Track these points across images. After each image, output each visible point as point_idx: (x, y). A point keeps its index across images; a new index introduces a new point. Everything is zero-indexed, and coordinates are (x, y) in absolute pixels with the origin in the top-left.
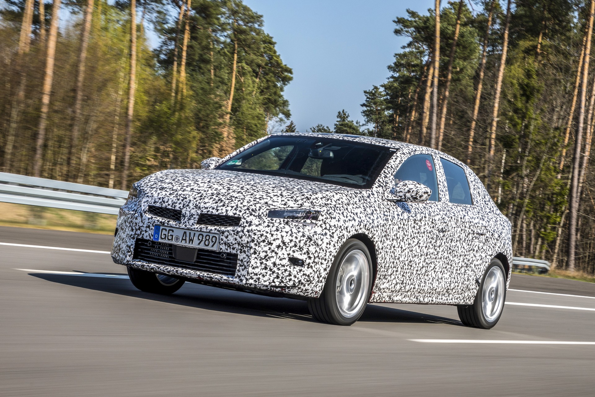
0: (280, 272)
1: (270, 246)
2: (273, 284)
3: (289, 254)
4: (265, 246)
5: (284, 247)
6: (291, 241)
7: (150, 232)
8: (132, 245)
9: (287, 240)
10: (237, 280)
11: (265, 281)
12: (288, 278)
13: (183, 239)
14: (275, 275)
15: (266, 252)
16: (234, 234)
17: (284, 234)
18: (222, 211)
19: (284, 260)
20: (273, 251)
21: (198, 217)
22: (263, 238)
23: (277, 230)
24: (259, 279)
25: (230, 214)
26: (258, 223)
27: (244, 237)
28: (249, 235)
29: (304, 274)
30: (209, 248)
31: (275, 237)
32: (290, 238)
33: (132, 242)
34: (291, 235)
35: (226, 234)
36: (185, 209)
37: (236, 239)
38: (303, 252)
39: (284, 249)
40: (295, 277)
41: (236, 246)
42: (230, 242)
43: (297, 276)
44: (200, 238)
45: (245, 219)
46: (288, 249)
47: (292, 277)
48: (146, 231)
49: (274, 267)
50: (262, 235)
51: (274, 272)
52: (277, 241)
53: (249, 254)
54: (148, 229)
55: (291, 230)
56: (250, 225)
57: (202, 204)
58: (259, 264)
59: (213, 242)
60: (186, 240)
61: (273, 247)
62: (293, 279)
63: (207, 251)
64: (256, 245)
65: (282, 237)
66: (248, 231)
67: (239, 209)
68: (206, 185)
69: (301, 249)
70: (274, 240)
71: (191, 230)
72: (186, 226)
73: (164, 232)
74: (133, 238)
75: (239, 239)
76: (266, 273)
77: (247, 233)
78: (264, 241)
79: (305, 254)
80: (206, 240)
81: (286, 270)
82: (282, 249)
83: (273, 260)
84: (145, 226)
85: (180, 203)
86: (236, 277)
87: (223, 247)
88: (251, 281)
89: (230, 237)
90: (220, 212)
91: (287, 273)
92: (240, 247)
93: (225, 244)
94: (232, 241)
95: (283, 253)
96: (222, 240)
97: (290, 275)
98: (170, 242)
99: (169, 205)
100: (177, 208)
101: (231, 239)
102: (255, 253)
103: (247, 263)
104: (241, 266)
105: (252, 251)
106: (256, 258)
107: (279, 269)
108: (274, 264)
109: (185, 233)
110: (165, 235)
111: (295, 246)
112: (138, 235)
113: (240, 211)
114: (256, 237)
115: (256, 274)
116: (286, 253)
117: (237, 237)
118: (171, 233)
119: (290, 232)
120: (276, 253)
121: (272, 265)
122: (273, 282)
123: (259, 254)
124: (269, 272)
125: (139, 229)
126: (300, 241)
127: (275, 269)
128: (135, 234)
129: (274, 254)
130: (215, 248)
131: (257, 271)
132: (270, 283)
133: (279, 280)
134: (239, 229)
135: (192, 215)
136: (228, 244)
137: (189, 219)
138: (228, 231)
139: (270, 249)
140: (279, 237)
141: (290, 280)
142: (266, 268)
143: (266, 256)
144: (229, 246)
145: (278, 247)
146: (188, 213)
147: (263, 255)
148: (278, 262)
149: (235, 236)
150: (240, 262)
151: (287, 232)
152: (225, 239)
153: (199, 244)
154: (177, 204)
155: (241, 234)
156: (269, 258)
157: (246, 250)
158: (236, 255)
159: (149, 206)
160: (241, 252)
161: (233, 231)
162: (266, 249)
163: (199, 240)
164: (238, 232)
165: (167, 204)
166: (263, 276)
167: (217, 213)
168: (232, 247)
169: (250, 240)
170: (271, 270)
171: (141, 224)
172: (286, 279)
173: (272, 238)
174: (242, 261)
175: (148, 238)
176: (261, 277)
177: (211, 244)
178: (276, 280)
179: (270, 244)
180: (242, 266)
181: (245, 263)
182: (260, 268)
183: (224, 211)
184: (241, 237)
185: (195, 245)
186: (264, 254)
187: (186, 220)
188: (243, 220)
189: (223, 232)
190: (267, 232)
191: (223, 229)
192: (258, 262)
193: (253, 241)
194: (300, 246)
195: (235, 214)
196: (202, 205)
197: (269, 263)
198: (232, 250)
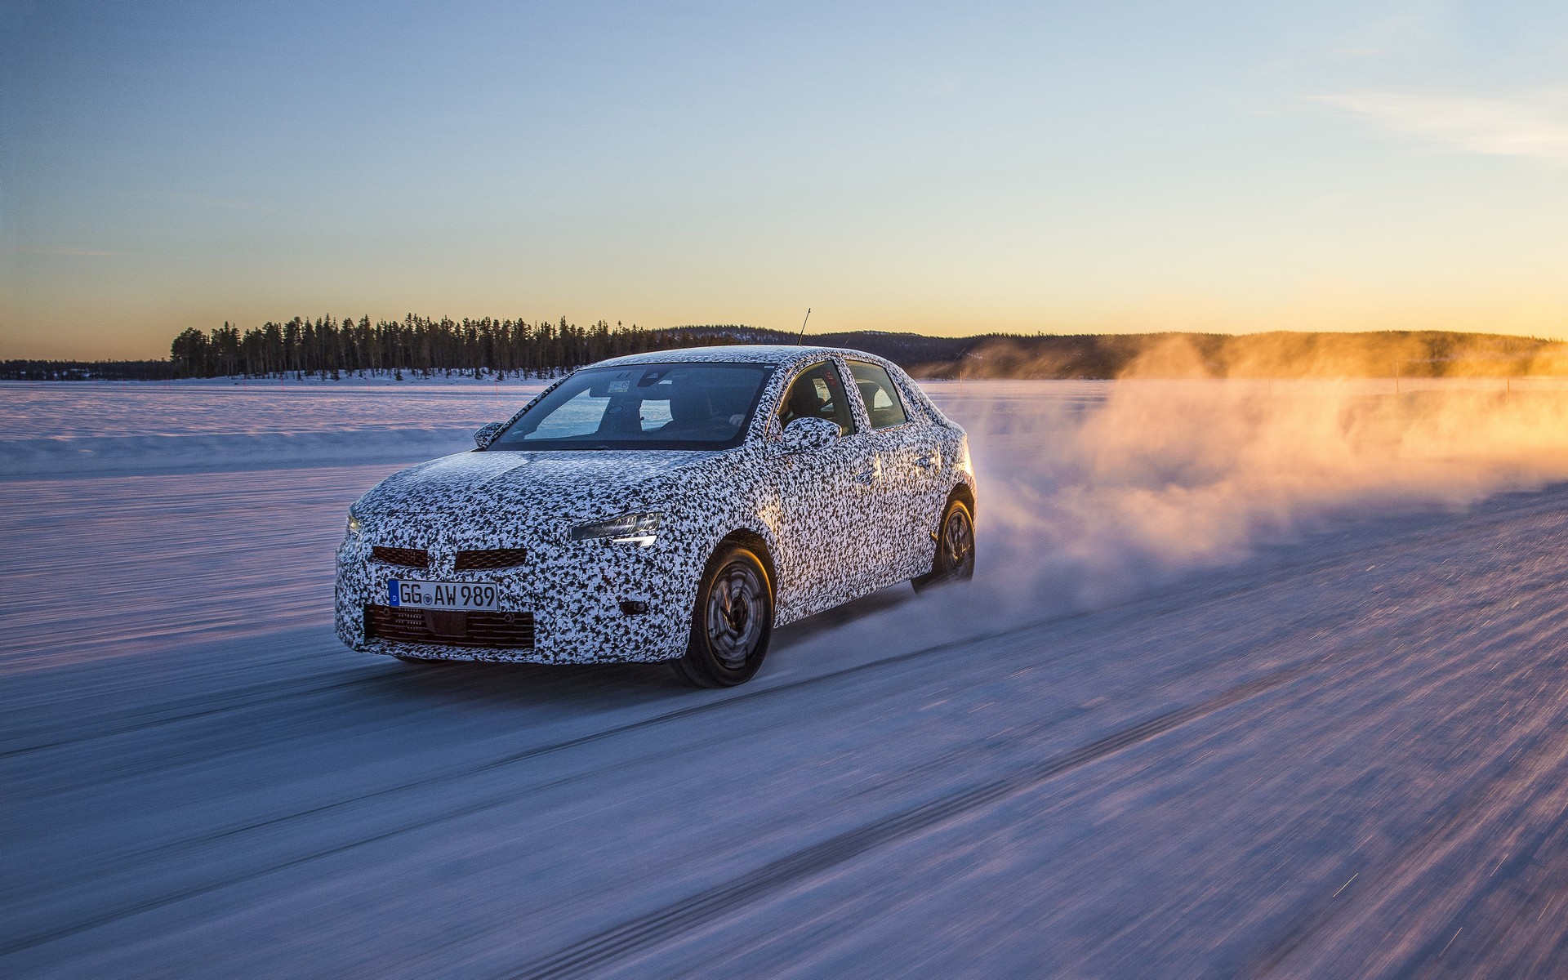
0: (609, 631)
1: (583, 590)
2: (601, 653)
3: (618, 598)
4: (575, 592)
5: (608, 588)
6: (619, 574)
7: (383, 593)
8: (359, 617)
9: (611, 574)
10: (538, 658)
11: (587, 651)
12: (624, 638)
13: (437, 599)
14: (602, 638)
15: (579, 601)
16: (520, 579)
17: (605, 564)
18: (493, 542)
19: (612, 610)
20: (591, 598)
21: (454, 558)
22: (570, 578)
23: (592, 560)
24: (575, 649)
25: (508, 545)
26: (556, 554)
27: (537, 582)
28: (546, 578)
29: (651, 627)
30: (484, 608)
31: (589, 573)
32: (617, 569)
33: (358, 612)
34: (616, 564)
35: (506, 581)
36: (431, 547)
37: (524, 588)
38: (643, 589)
39: (609, 591)
40: (636, 633)
41: (527, 599)
42: (515, 594)
43: (640, 632)
44: (466, 592)
45: (533, 551)
46: (616, 589)
47: (631, 635)
48: (377, 593)
49: (598, 624)
50: (567, 574)
51: (599, 633)
52: (594, 579)
53: (550, 609)
54: (379, 589)
55: (615, 555)
56: (543, 561)
57: (458, 534)
58: (570, 625)
59: (487, 597)
60: (442, 599)
61: (590, 590)
62: (634, 638)
63: (481, 614)
64: (559, 592)
65: (602, 570)
66: (542, 571)
67: (521, 534)
68: (462, 495)
69: (638, 585)
70: (589, 579)
71: (448, 581)
72: (438, 576)
73: (406, 590)
74: (359, 605)
75: (529, 588)
76: (586, 637)
77: (540, 575)
78: (572, 584)
79: (646, 591)
80: (476, 595)
81: (619, 626)
82: (606, 591)
83: (593, 613)
84: (373, 583)
85: (422, 538)
86: (537, 653)
87: (507, 605)
88: (563, 656)
89: (513, 585)
90: (489, 544)
91: (622, 631)
92: (533, 601)
93: (508, 598)
94: (518, 592)
95: (609, 597)
96: (502, 592)
97: (627, 633)
98: (418, 606)
99: (405, 542)
100: (419, 547)
101: (516, 589)
102: (560, 606)
103: (551, 625)
104: (541, 632)
105: (555, 604)
106: (563, 615)
107: (606, 626)
108: (597, 619)
109: (438, 587)
110: (408, 594)
111: (627, 581)
112: (366, 599)
113: (523, 538)
114: (557, 579)
115: (570, 643)
116: (613, 597)
117: (526, 584)
118: (416, 590)
119: (614, 561)
120: (597, 601)
121: (593, 622)
122: (601, 649)
123: (568, 606)
124: (591, 635)
125: (365, 589)
126: (633, 572)
127: (600, 627)
128: (361, 598)
129: (593, 603)
130: (494, 608)
131: (569, 636)
132: (596, 653)
133: (610, 645)
134: (527, 570)
135: (445, 556)
136: (513, 597)
137: (442, 564)
138: (509, 577)
139: (585, 595)
140: (597, 570)
141: (629, 640)
142: (584, 629)
143: (580, 609)
144: (515, 601)
145: (599, 588)
146: (437, 553)
147: (574, 607)
148: (602, 614)
149: (522, 584)
150: (538, 626)
151: (609, 561)
152: (506, 591)
153: (465, 604)
154: (418, 540)
155: (530, 578)
156: (586, 610)
157: (545, 603)
158: (530, 615)
159: (373, 547)
160: (537, 609)
161: (517, 575)
162: (579, 595)
163: (464, 596)
164: (525, 576)
165: (401, 541)
166: (582, 643)
167: (485, 548)
168: (520, 602)
169: (548, 585)
170: (593, 630)
171: (366, 581)
172: (621, 641)
173: (585, 577)
174: (541, 623)
175: (382, 603)
176: (578, 644)
177: (486, 601)
178: (604, 646)
179: (585, 586)
180: (544, 632)
181: (548, 627)
182: (574, 631)
183: (496, 541)
184: (532, 584)
185: (459, 605)
186: (577, 605)
187: (436, 565)
188: (530, 553)
189: (500, 580)
190: (575, 568)
191: (500, 574)
192: (569, 620)
193: (553, 587)
194: (635, 580)
195: (515, 544)
196: (458, 536)
197: (589, 620)
198: (521, 607)
